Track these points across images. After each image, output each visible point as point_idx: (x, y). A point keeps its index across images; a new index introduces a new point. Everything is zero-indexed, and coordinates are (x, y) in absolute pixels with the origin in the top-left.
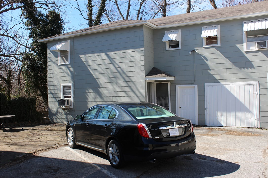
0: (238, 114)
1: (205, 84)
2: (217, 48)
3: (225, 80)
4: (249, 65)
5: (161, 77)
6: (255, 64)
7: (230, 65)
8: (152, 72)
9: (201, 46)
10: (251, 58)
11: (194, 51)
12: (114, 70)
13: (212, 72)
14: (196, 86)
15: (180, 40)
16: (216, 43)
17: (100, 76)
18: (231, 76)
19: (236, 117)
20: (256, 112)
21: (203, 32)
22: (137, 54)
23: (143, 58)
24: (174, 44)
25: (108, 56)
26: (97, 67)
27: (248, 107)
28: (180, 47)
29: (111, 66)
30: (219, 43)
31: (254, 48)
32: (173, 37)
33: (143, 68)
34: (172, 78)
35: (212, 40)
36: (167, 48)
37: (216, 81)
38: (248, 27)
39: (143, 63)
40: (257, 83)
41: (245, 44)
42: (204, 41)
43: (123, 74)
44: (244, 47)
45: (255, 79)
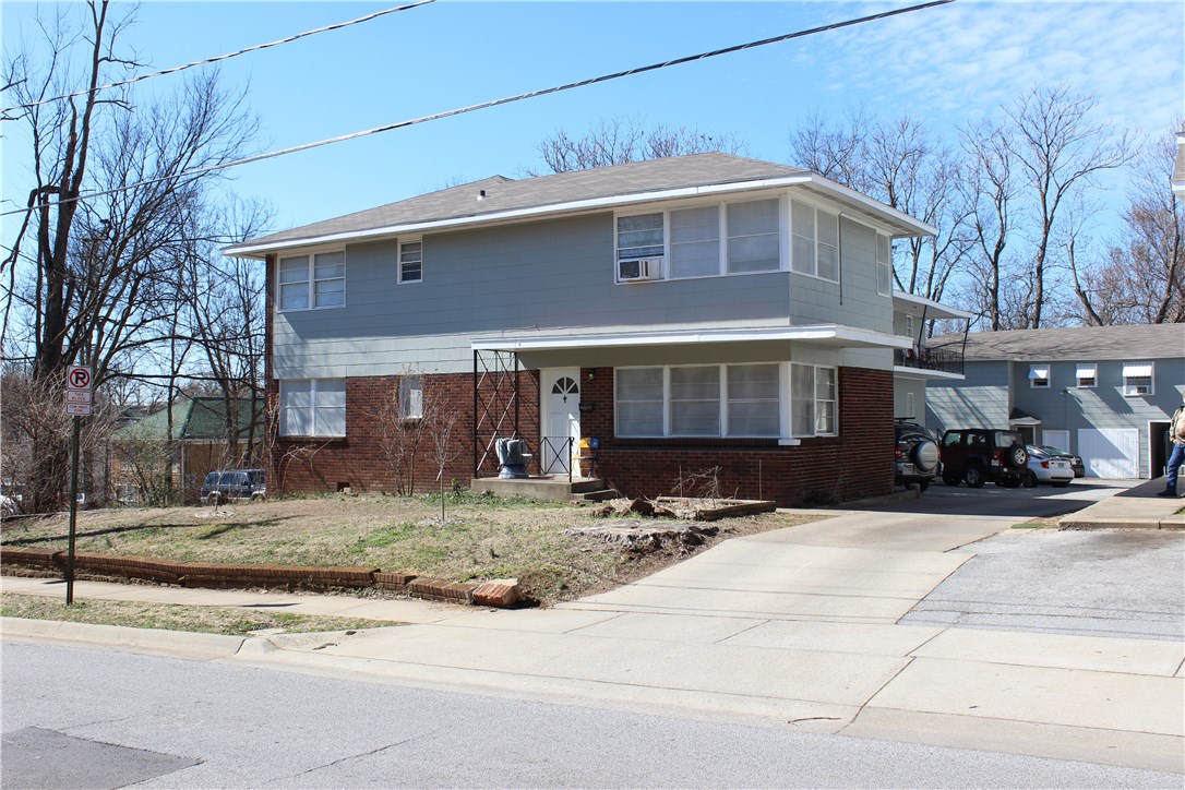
0: (1115, 461)
1: (1079, 429)
2: (1093, 390)
3: (1100, 426)
4: (1129, 410)
5: (1028, 421)
6: (1135, 410)
7: (1108, 410)
8: (1015, 413)
9: (1075, 386)
10: (1131, 402)
11: (1066, 391)
12: (962, 404)
13: (1086, 416)
14: (1068, 432)
15: (1049, 378)
16: (1093, 384)
17: (948, 416)
18: (1110, 422)
19: (1113, 465)
20: (1136, 459)
21: (1078, 371)
22: (1000, 392)
23: (1006, 398)
24: (1042, 382)
25: (957, 391)
26: (942, 404)
27: (1127, 455)
28: (1049, 386)
30: (1096, 385)
31: (1134, 392)
32: (1042, 374)
33: (1007, 410)
34: (1038, 422)
35: (1087, 381)
36: (1032, 385)
37: (1093, 427)
38: (1129, 371)
39: (1007, 404)
40: (1137, 430)
41: (1124, 387)
42: (1079, 382)
43: (975, 411)
44: (1124, 391)
45: (1134, 426)
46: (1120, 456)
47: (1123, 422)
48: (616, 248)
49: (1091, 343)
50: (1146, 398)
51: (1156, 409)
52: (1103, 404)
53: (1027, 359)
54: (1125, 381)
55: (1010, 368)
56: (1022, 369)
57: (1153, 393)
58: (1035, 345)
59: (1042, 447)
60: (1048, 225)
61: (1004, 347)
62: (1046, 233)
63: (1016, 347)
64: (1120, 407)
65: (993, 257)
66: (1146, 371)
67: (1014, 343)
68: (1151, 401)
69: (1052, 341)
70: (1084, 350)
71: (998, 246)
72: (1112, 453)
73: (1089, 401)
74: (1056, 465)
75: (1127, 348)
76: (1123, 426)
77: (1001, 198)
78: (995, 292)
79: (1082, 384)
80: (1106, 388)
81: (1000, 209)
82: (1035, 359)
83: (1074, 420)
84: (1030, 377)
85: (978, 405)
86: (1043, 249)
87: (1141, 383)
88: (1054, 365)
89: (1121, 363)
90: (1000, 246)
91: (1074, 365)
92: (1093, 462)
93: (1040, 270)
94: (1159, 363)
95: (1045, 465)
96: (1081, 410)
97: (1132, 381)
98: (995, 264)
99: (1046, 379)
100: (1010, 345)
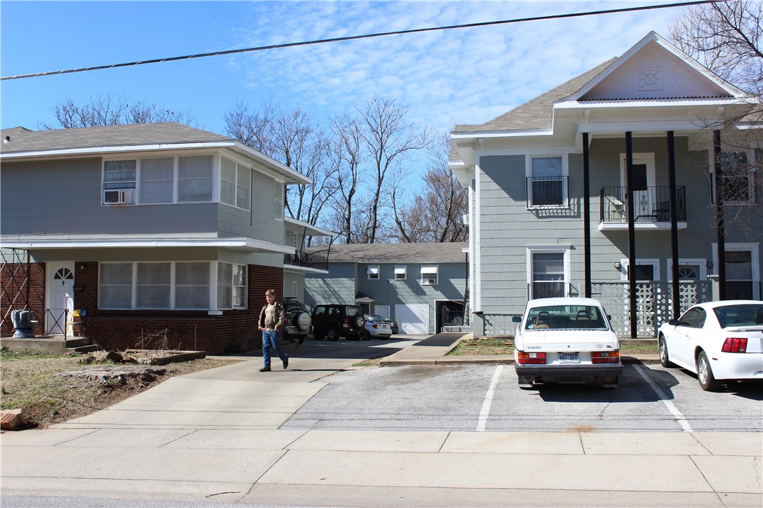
0: (416, 324)
1: (396, 305)
2: (404, 281)
3: (408, 303)
4: (424, 293)
5: (366, 300)
6: (427, 293)
7: (412, 293)
8: (359, 295)
9: (394, 279)
10: (425, 289)
11: (388, 282)
13: (400, 297)
14: (389, 307)
15: (379, 273)
16: (404, 277)
17: (318, 296)
18: (413, 301)
19: (415, 326)
20: (427, 323)
21: (396, 270)
22: (350, 282)
23: (354, 286)
24: (374, 276)
25: (324, 281)
26: (315, 289)
27: (422, 320)
28: (379, 278)
29: (327, 289)
30: (406, 278)
31: (427, 283)
32: (375, 271)
33: (354, 293)
34: (372, 300)
35: (400, 276)
36: (369, 277)
37: (403, 303)
38: (424, 270)
39: (354, 289)
40: (428, 305)
41: (422, 280)
42: (396, 276)
43: (335, 293)
44: (421, 282)
45: (427, 303)
46: (419, 321)
47: (421, 301)
48: (102, 182)
49: (403, 253)
50: (434, 286)
51: (439, 293)
52: (409, 290)
53: (366, 261)
54: (422, 276)
55: (356, 268)
56: (363, 267)
57: (438, 283)
58: (371, 253)
59: (373, 315)
60: (380, 180)
61: (353, 254)
62: (379, 186)
63: (360, 254)
64: (419, 292)
65: (348, 199)
66: (433, 270)
67: (358, 251)
68: (436, 288)
69: (381, 251)
70: (399, 257)
71: (351, 192)
72: (414, 319)
73: (401, 287)
74: (381, 327)
75: (424, 257)
76: (420, 303)
77: (354, 163)
78: (348, 220)
79: (398, 277)
80: (411, 279)
81: (352, 169)
82: (371, 262)
83: (393, 299)
84: (368, 273)
85: (336, 289)
86: (377, 195)
87: (430, 277)
88: (382, 266)
89: (420, 265)
90: (352, 192)
91: (393, 266)
92: (403, 325)
93: (375, 208)
94: (441, 266)
95: (375, 326)
96: (397, 293)
97: (427, 276)
98: (349, 202)
99: (377, 274)
100: (356, 253)
